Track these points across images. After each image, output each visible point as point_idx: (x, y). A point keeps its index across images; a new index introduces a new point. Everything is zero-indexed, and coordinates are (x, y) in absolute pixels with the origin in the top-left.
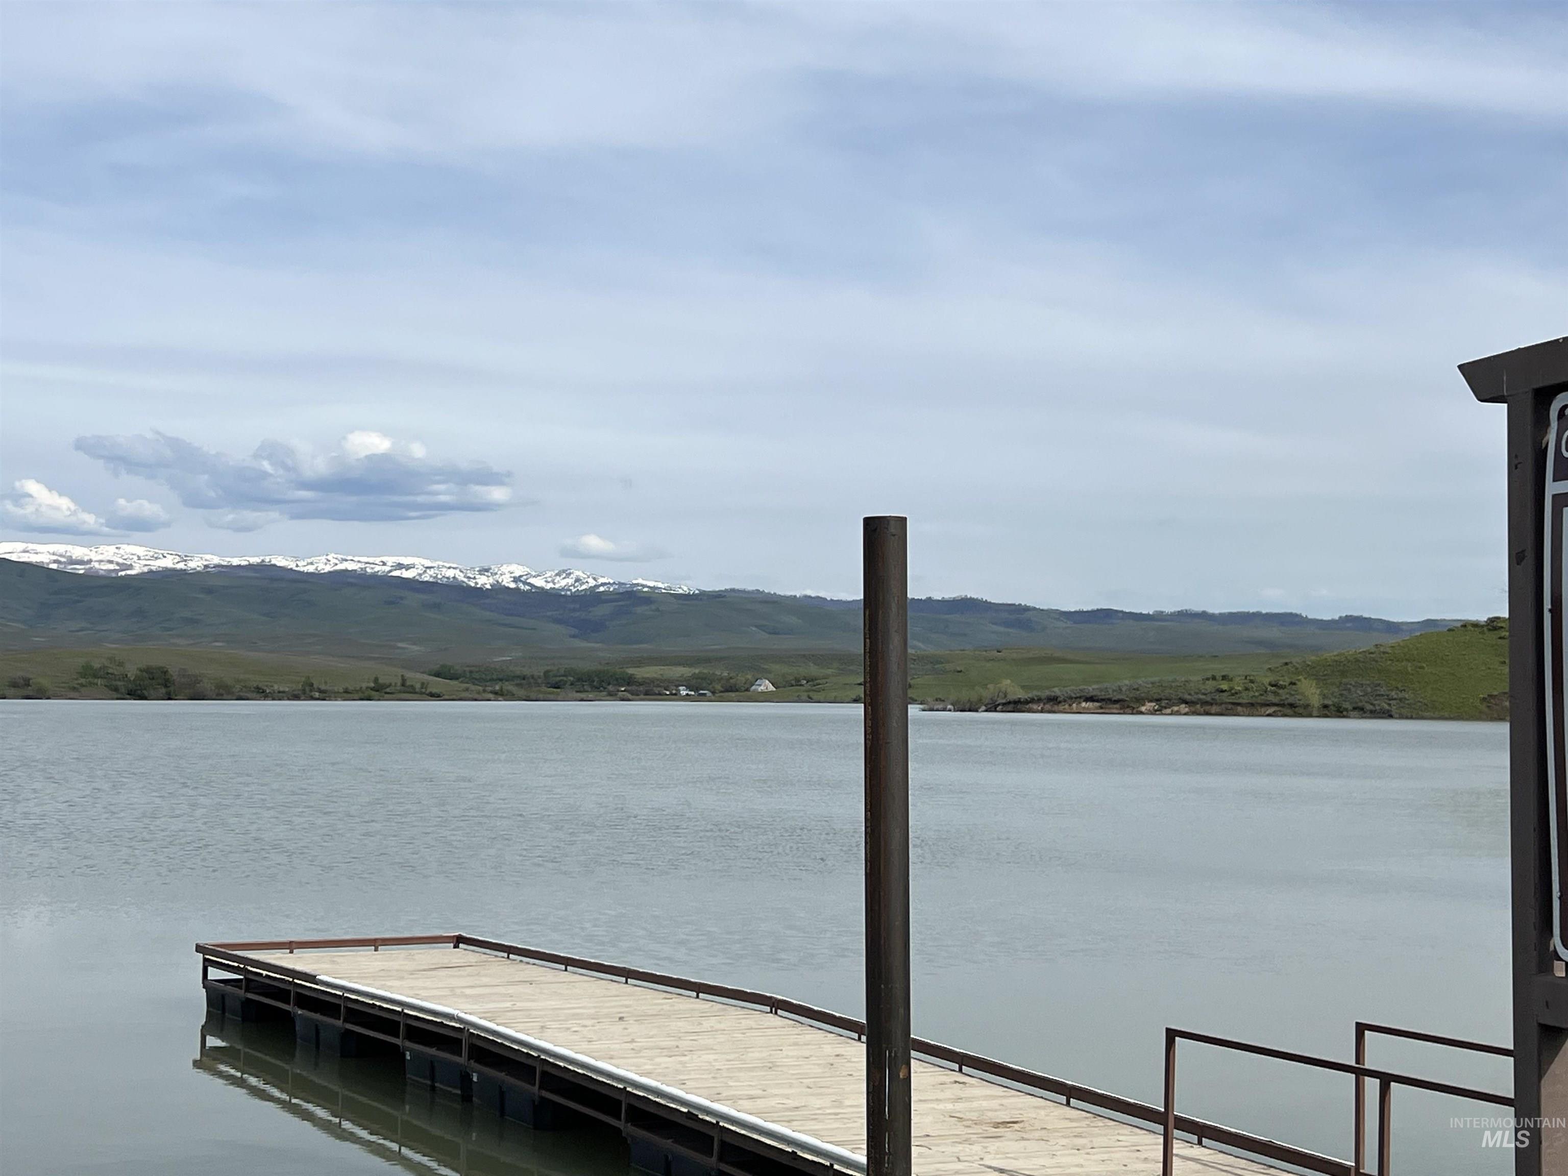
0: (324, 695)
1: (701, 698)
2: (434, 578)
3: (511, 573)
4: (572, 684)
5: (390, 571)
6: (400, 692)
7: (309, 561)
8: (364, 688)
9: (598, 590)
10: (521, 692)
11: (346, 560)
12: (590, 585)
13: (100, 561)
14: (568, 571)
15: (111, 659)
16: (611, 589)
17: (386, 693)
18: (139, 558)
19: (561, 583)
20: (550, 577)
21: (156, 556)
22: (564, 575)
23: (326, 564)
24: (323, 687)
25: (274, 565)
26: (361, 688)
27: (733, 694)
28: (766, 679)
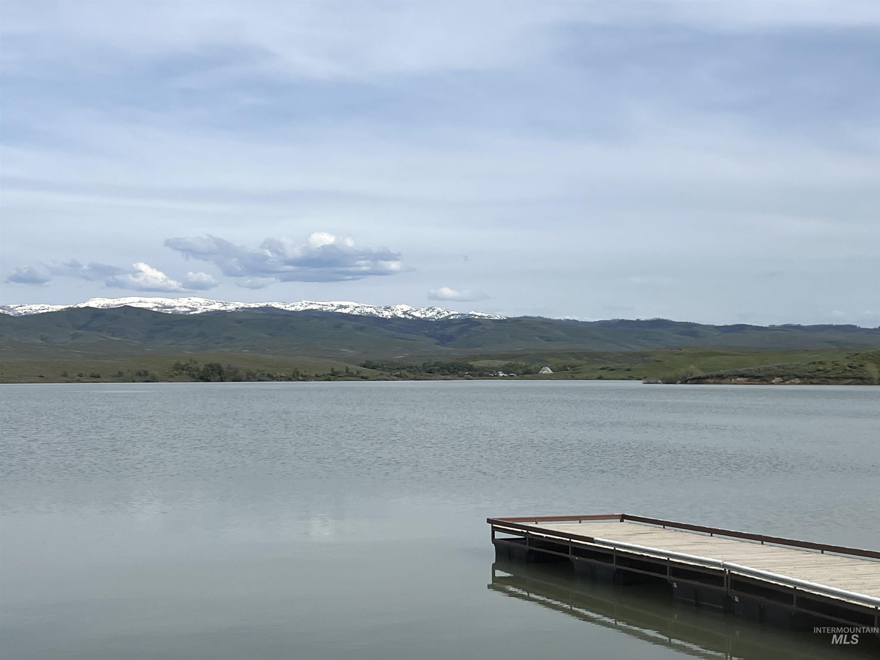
0: (305, 378)
1: (511, 378)
2: (359, 313)
3: (402, 309)
4: (438, 371)
5: (336, 309)
6: (346, 376)
7: (292, 304)
8: (326, 374)
9: (450, 318)
10: (412, 376)
11: (312, 304)
12: (446, 315)
13: (180, 307)
14: (433, 308)
15: (191, 360)
16: (457, 318)
17: (338, 377)
18: (201, 304)
19: (429, 314)
20: (424, 311)
21: (210, 303)
22: (431, 310)
23: (301, 306)
24: (304, 374)
25: (273, 307)
26: (324, 374)
27: (529, 376)
28: (547, 367)
